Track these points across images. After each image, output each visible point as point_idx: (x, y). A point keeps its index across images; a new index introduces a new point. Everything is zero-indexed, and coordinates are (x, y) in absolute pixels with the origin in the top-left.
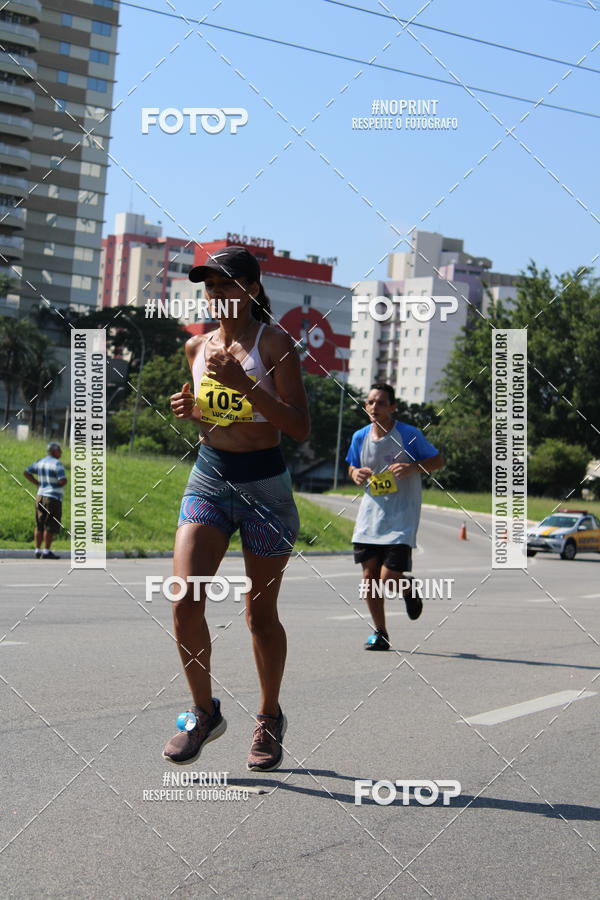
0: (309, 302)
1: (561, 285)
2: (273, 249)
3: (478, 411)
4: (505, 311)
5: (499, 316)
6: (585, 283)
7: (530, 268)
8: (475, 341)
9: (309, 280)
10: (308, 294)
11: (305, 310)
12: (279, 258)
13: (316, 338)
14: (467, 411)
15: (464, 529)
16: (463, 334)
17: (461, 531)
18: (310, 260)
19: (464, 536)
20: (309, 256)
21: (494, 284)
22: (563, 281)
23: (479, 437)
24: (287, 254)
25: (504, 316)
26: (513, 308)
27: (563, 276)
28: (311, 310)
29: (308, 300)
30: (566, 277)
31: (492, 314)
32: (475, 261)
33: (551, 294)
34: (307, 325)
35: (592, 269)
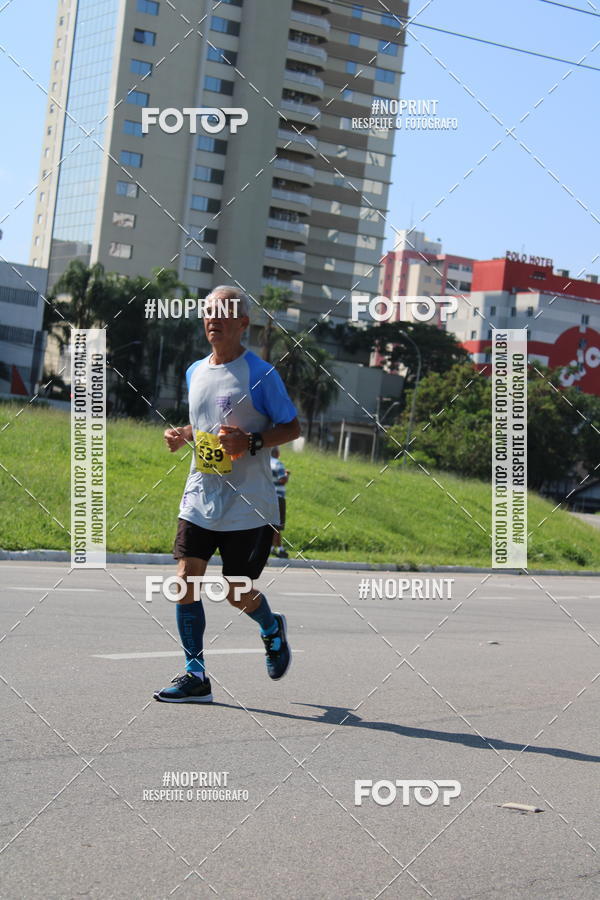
0: (587, 322)
2: (552, 267)
9: (588, 300)
10: (586, 314)
11: (583, 330)
12: (558, 277)
13: (593, 357)
18: (589, 280)
20: (588, 276)
24: (566, 273)
28: (588, 330)
29: (585, 319)
34: (584, 345)
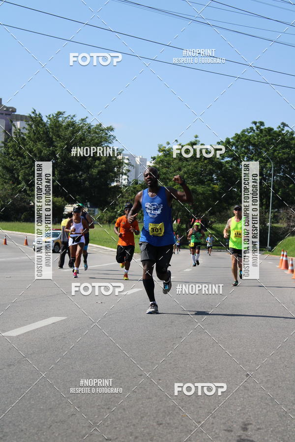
1: (49, 120)
3: (11, 182)
4: (22, 133)
5: (20, 136)
6: (60, 119)
7: (33, 113)
8: (8, 148)
14: (5, 182)
15: (6, 239)
16: (3, 145)
17: (4, 240)
19: (6, 243)
21: (17, 120)
22: (50, 119)
23: (12, 195)
25: (22, 136)
26: (26, 132)
27: (50, 116)
30: (51, 116)
31: (16, 135)
32: (8, 108)
33: (44, 125)
35: (64, 112)
